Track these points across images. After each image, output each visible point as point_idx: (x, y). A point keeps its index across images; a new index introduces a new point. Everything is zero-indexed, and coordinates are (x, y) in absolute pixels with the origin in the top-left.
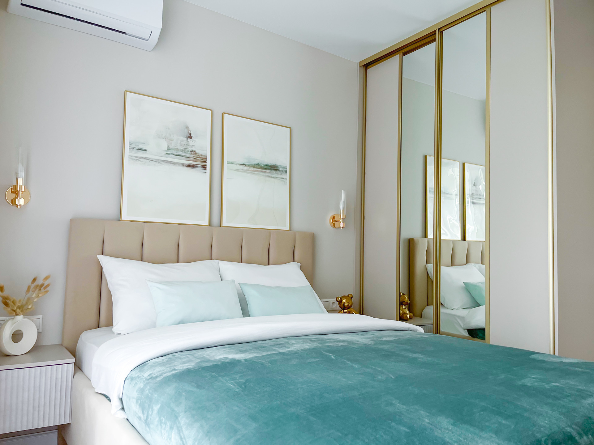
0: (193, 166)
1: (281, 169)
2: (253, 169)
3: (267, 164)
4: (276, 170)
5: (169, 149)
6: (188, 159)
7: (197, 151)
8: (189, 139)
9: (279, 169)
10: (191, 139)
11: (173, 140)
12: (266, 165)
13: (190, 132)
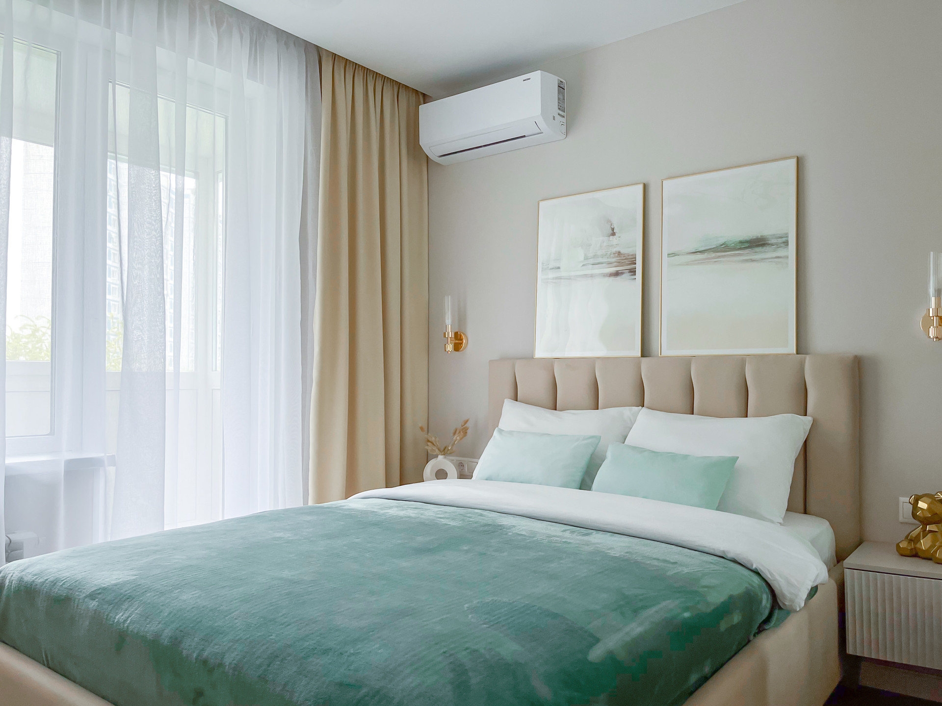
0: (617, 274)
1: (773, 241)
2: (713, 255)
3: (741, 239)
4: (763, 245)
5: (586, 258)
6: (611, 265)
7: (623, 251)
8: (611, 237)
9: (769, 242)
10: (615, 236)
11: (591, 245)
12: (741, 242)
13: (612, 227)
